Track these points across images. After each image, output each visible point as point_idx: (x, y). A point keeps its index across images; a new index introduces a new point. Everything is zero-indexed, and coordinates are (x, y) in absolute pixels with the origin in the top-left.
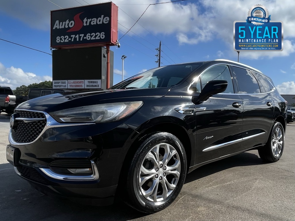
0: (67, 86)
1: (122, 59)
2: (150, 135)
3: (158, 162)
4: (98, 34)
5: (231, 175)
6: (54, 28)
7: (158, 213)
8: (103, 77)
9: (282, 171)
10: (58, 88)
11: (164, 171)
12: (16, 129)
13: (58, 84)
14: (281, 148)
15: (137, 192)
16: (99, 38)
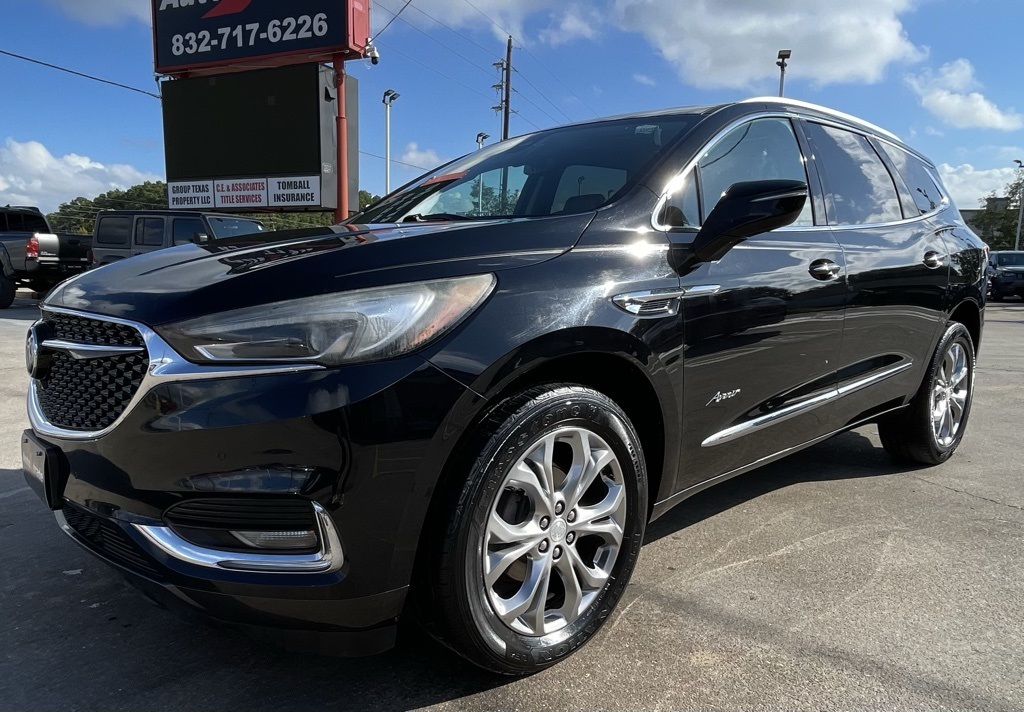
0: (212, 200)
1: (384, 101)
2: (523, 402)
3: (547, 495)
4: (305, 22)
5: (788, 515)
6: (163, 7)
7: (547, 672)
8: (327, 168)
9: (971, 499)
10: (185, 206)
11: (569, 524)
12: (46, 380)
13: (183, 195)
14: (960, 414)
15: (477, 606)
16: (309, 34)
